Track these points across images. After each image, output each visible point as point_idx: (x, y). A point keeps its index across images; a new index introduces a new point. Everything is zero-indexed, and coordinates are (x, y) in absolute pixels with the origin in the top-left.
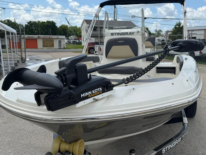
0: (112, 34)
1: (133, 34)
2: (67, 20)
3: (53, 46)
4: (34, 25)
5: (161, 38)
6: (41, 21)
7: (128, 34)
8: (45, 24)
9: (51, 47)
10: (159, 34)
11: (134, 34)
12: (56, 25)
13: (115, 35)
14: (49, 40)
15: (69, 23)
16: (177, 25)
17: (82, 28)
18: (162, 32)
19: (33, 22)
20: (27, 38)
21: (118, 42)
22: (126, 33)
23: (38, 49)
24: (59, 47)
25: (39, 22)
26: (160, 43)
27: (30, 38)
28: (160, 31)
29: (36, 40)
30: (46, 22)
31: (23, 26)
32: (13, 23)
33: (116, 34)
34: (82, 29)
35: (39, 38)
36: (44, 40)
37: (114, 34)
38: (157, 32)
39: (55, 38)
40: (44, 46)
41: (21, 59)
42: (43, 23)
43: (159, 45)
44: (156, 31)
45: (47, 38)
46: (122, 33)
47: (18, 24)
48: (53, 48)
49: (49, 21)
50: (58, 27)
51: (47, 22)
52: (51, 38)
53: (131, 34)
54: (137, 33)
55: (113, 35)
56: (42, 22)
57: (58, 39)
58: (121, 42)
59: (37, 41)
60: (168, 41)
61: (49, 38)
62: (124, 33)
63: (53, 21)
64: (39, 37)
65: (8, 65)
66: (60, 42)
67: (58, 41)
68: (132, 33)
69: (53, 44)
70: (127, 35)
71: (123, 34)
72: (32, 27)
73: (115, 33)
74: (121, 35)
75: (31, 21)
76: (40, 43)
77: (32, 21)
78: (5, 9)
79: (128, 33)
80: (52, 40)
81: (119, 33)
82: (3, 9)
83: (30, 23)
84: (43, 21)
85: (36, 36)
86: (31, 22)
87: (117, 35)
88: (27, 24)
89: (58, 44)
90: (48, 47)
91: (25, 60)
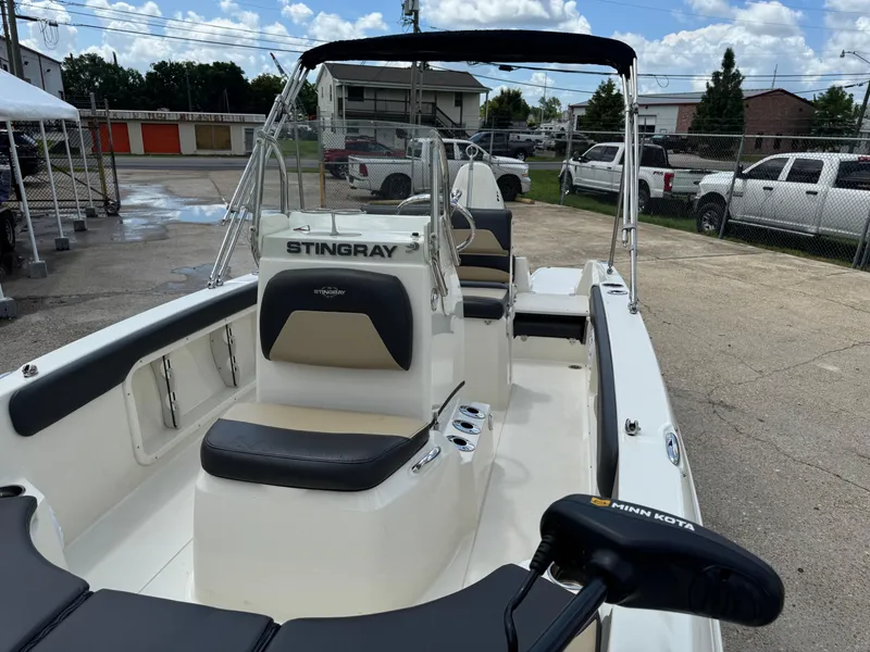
0: (294, 248)
1: (390, 256)
2: (276, 62)
3: (228, 146)
4: (176, 74)
5: (555, 126)
6: (197, 64)
7: (369, 252)
8: (210, 71)
9: (223, 148)
10: (551, 112)
11: (394, 255)
12: (244, 76)
13: (308, 252)
14: (215, 126)
15: (282, 71)
16: (604, 92)
17: (319, 89)
18: (559, 105)
19: (172, 64)
20: (146, 120)
21: (316, 291)
22: (356, 246)
23: (181, 155)
24: (247, 149)
25: (190, 64)
26: (553, 143)
27: (154, 120)
28: (556, 101)
29: (173, 127)
30: (211, 65)
31: (140, 75)
32: (109, 65)
33: (313, 249)
34: (319, 94)
35: (183, 119)
36: (201, 128)
37: (304, 248)
38: (547, 104)
39: (233, 122)
40: (199, 146)
41: (102, 204)
42: (203, 68)
43: (549, 148)
44: (542, 100)
45: (208, 121)
46: (341, 245)
47: (124, 71)
48: (227, 152)
49: (220, 62)
50: (250, 81)
51: (216, 64)
52: (222, 122)
53: (383, 256)
54: (408, 252)
55: (299, 251)
56: (201, 65)
57: (243, 123)
58: (333, 292)
59: (177, 129)
60: (575, 137)
61: (215, 121)
62: (349, 246)
63: (233, 64)
64: (182, 117)
65: (57, 225)
66: (249, 133)
67: (243, 128)
68: (385, 247)
69: (229, 141)
70: (361, 255)
71: (343, 251)
72: (168, 81)
73: (308, 245)
74: (332, 253)
75: (164, 62)
76: (187, 138)
77: (167, 61)
78: (56, 25)
79: (365, 246)
80: (226, 128)
81: (324, 245)
82: (51, 24)
83: (161, 66)
84: (204, 63)
85: (174, 115)
86: (164, 64)
87: (317, 253)
88: (154, 71)
89: (244, 140)
90: (212, 148)
91: (118, 206)
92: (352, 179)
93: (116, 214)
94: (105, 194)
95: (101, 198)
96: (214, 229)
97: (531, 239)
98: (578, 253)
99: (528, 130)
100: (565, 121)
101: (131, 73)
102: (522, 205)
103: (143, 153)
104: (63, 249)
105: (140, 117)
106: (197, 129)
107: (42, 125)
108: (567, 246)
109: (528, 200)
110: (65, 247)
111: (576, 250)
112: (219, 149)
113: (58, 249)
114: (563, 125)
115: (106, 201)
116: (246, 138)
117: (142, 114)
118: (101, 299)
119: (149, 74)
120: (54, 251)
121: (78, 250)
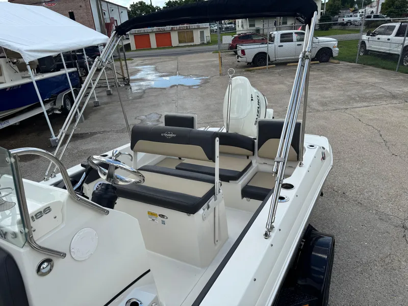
3: (192, 40)
9: (190, 42)
14: (187, 32)
20: (157, 32)
23: (172, 47)
24: (201, 41)
27: (160, 31)
29: (168, 33)
32: (147, 6)
35: (172, 30)
36: (180, 32)
39: (195, 29)
40: (180, 42)
41: (122, 80)
45: (183, 29)
47: (154, 7)
48: (192, 44)
52: (189, 29)
57: (199, 28)
59: (170, 34)
61: (187, 29)
64: (172, 28)
66: (202, 33)
67: (199, 31)
69: (193, 38)
76: (175, 38)
80: (191, 32)
83: (169, 3)
85: (168, 28)
88: (166, 6)
89: (199, 37)
90: (185, 42)
91: (129, 80)
92: (238, 57)
93: (128, 84)
94: (123, 75)
95: (122, 77)
96: (165, 92)
97: (329, 89)
98: (354, 99)
99: (351, 14)
100: (374, 7)
101: (157, 8)
102: (331, 65)
103: (156, 47)
104: (97, 106)
105: (154, 31)
106: (179, 33)
107: (84, 50)
108: (349, 93)
109: (336, 61)
110: (97, 105)
111: (353, 96)
112: (188, 42)
113: (95, 106)
114: (372, 9)
115: (124, 78)
116: (201, 35)
117: (155, 29)
118: (99, 135)
119: (164, 7)
120: (93, 107)
121: (102, 106)
